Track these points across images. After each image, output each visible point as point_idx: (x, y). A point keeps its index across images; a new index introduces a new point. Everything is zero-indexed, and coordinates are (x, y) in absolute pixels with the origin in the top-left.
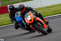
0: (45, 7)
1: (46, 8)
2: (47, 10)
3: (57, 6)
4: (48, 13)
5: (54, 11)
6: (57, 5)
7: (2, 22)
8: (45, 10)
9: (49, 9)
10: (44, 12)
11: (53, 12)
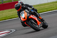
0: (50, 3)
1: (52, 4)
2: (52, 5)
4: (53, 7)
7: (14, 15)
8: (50, 5)
9: (54, 4)
10: (50, 7)
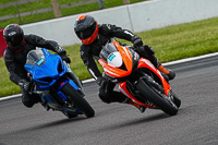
3: (185, 29)
5: (176, 48)
6: (187, 24)
11: (172, 49)
